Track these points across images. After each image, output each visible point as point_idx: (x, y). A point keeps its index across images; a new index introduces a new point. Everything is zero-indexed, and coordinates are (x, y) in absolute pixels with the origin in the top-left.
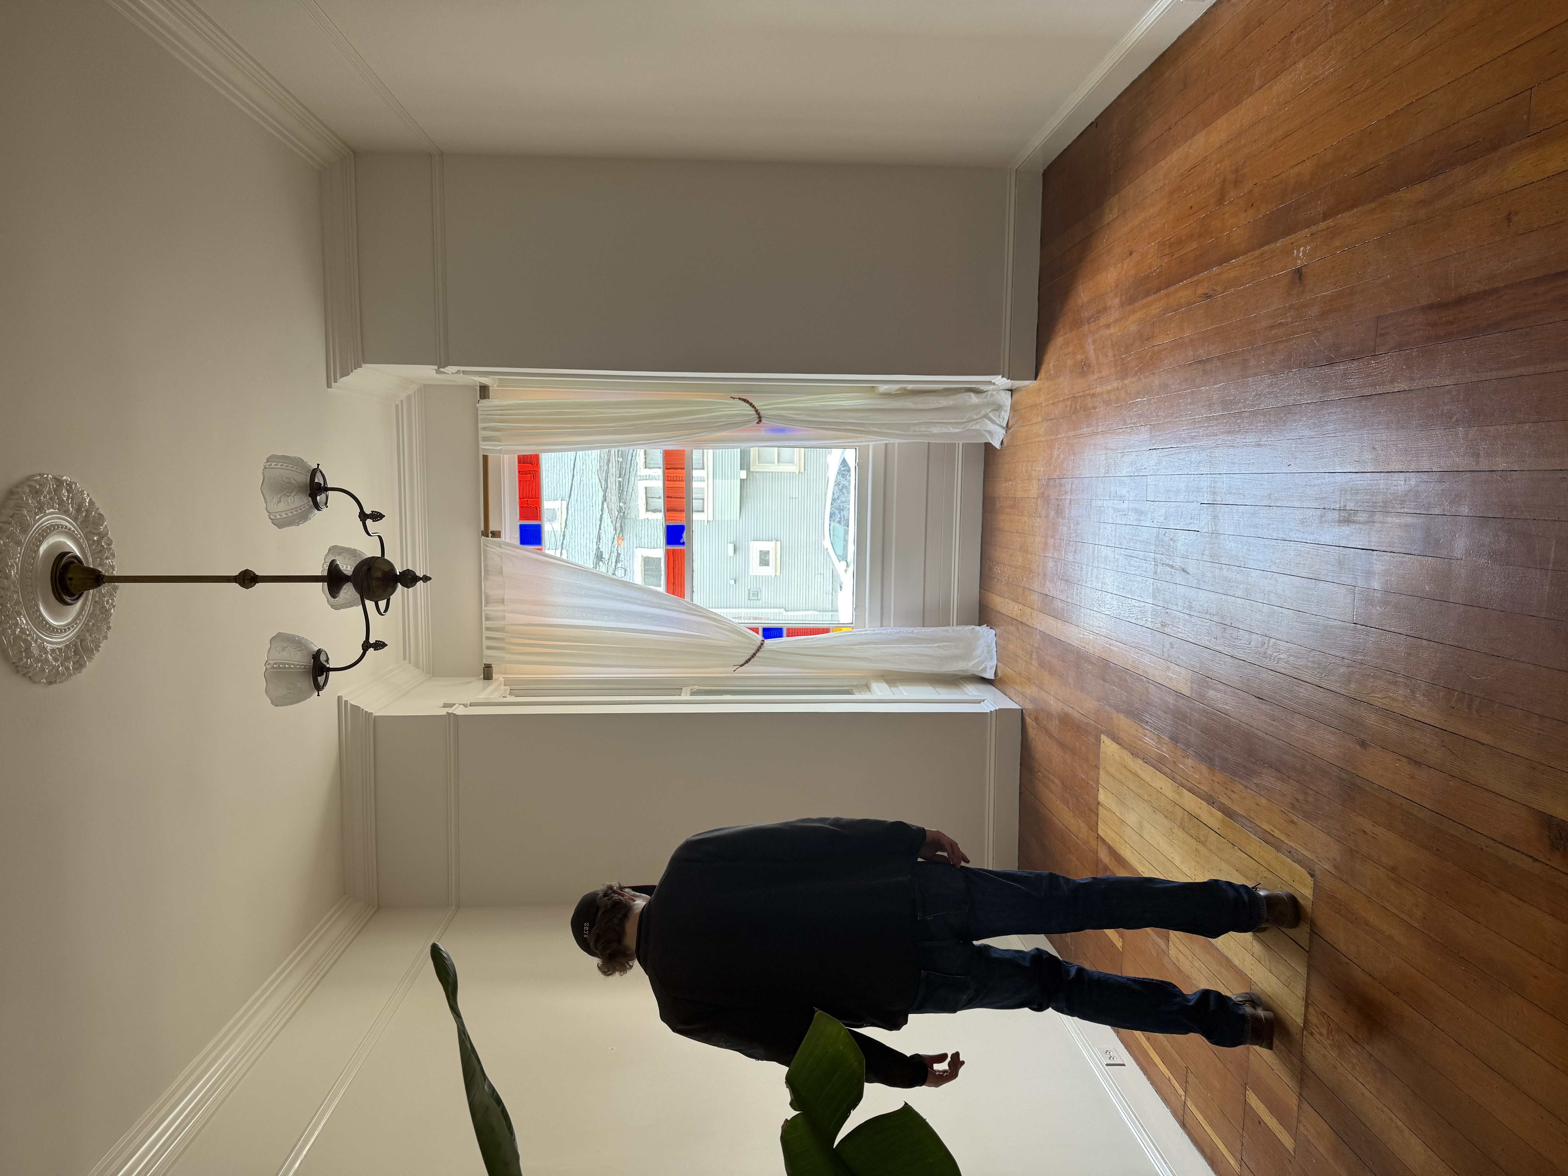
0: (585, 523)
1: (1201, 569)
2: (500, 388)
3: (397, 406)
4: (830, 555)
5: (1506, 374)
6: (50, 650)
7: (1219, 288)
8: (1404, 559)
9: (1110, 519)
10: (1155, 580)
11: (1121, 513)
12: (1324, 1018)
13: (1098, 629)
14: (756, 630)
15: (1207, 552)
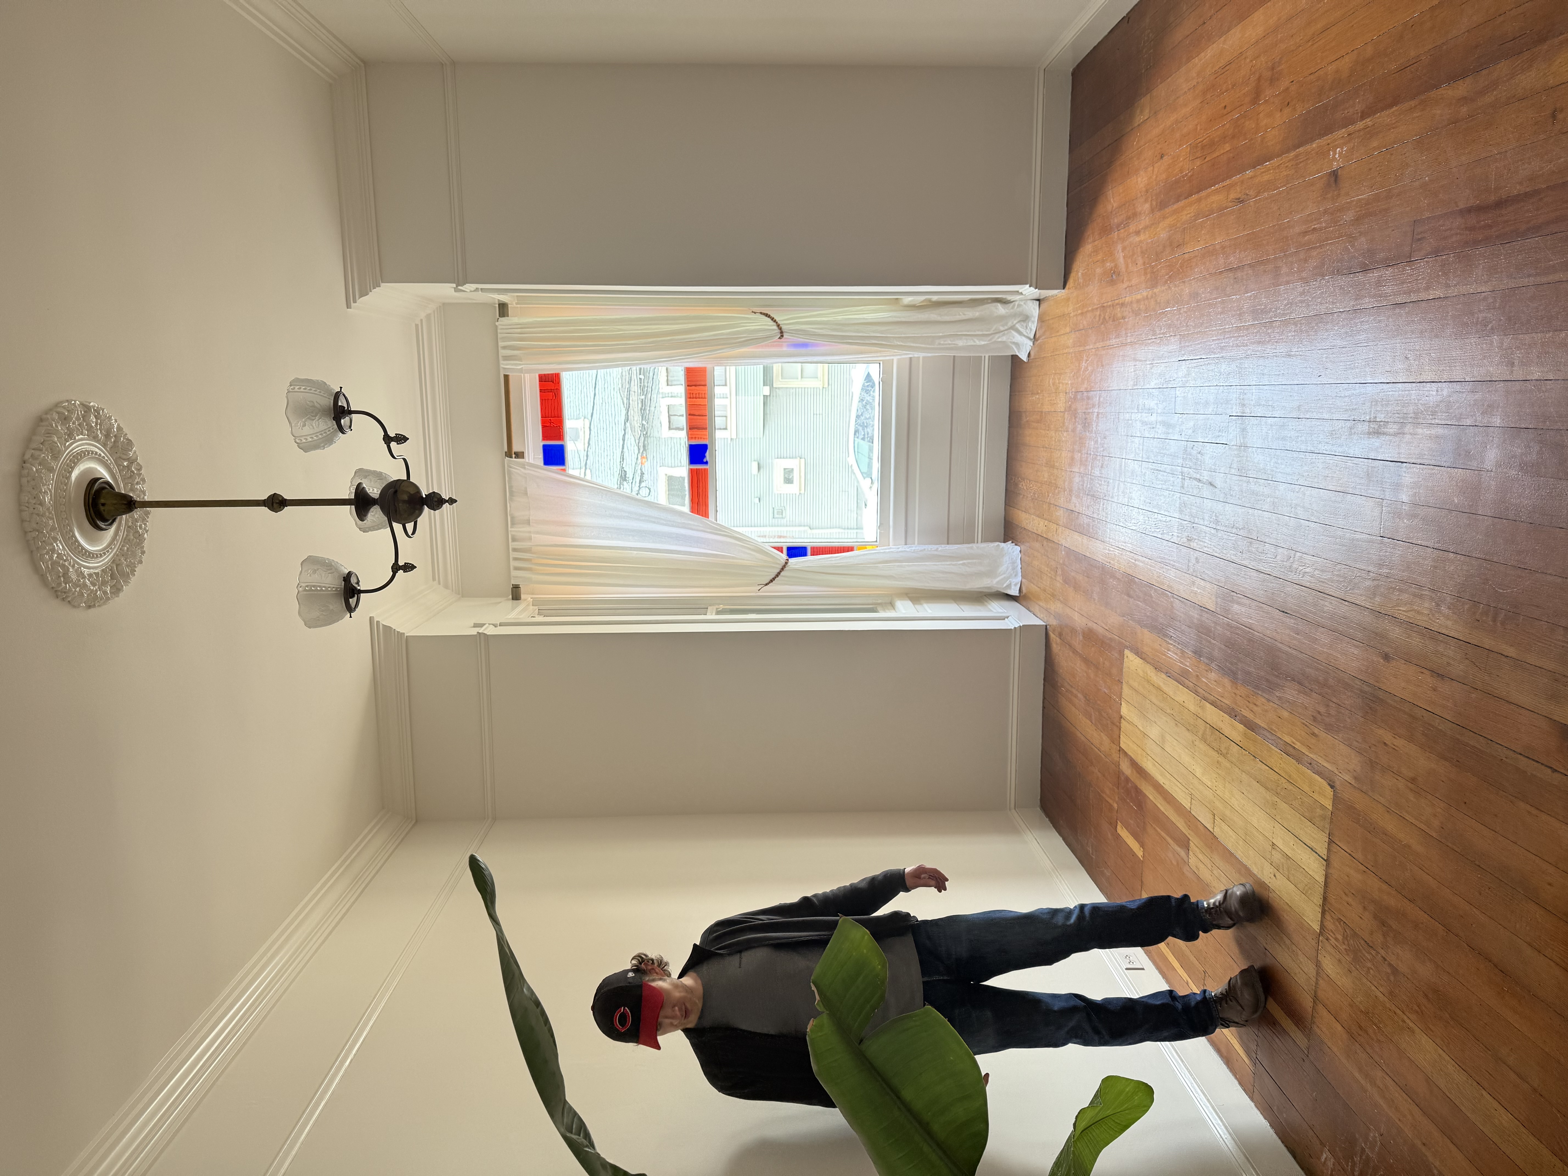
0: (608, 444)
1: (1228, 483)
2: (519, 306)
3: (417, 326)
4: (855, 471)
5: (1544, 279)
6: (88, 574)
7: (1252, 193)
8: (1433, 472)
9: (1138, 432)
10: (1182, 495)
11: (1149, 426)
12: (1340, 924)
13: (1124, 544)
14: (780, 549)
15: (1235, 466)
